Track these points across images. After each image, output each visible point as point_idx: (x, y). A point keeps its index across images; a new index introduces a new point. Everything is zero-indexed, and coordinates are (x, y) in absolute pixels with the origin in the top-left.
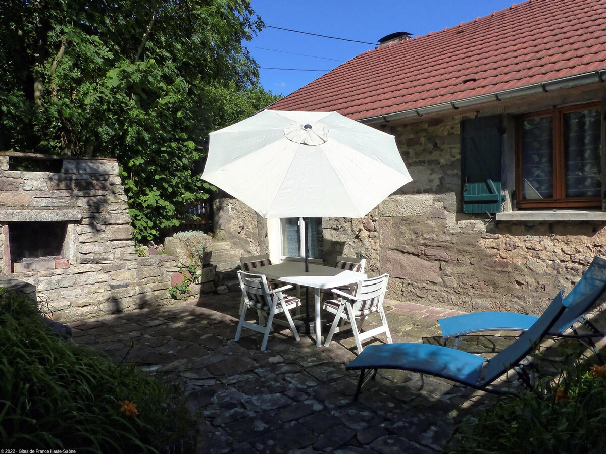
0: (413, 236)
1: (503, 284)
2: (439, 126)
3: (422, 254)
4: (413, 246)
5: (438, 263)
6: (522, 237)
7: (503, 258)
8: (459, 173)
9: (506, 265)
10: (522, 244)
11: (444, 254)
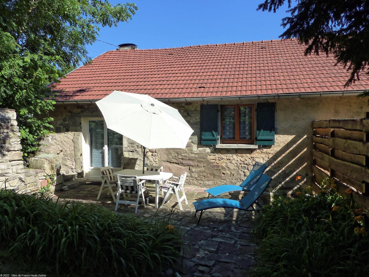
0: (176, 155)
1: (217, 174)
2: (190, 106)
3: (180, 163)
4: (176, 159)
5: (188, 167)
6: (225, 155)
7: (217, 164)
8: (199, 127)
9: (219, 166)
10: (225, 158)
11: (191, 163)
